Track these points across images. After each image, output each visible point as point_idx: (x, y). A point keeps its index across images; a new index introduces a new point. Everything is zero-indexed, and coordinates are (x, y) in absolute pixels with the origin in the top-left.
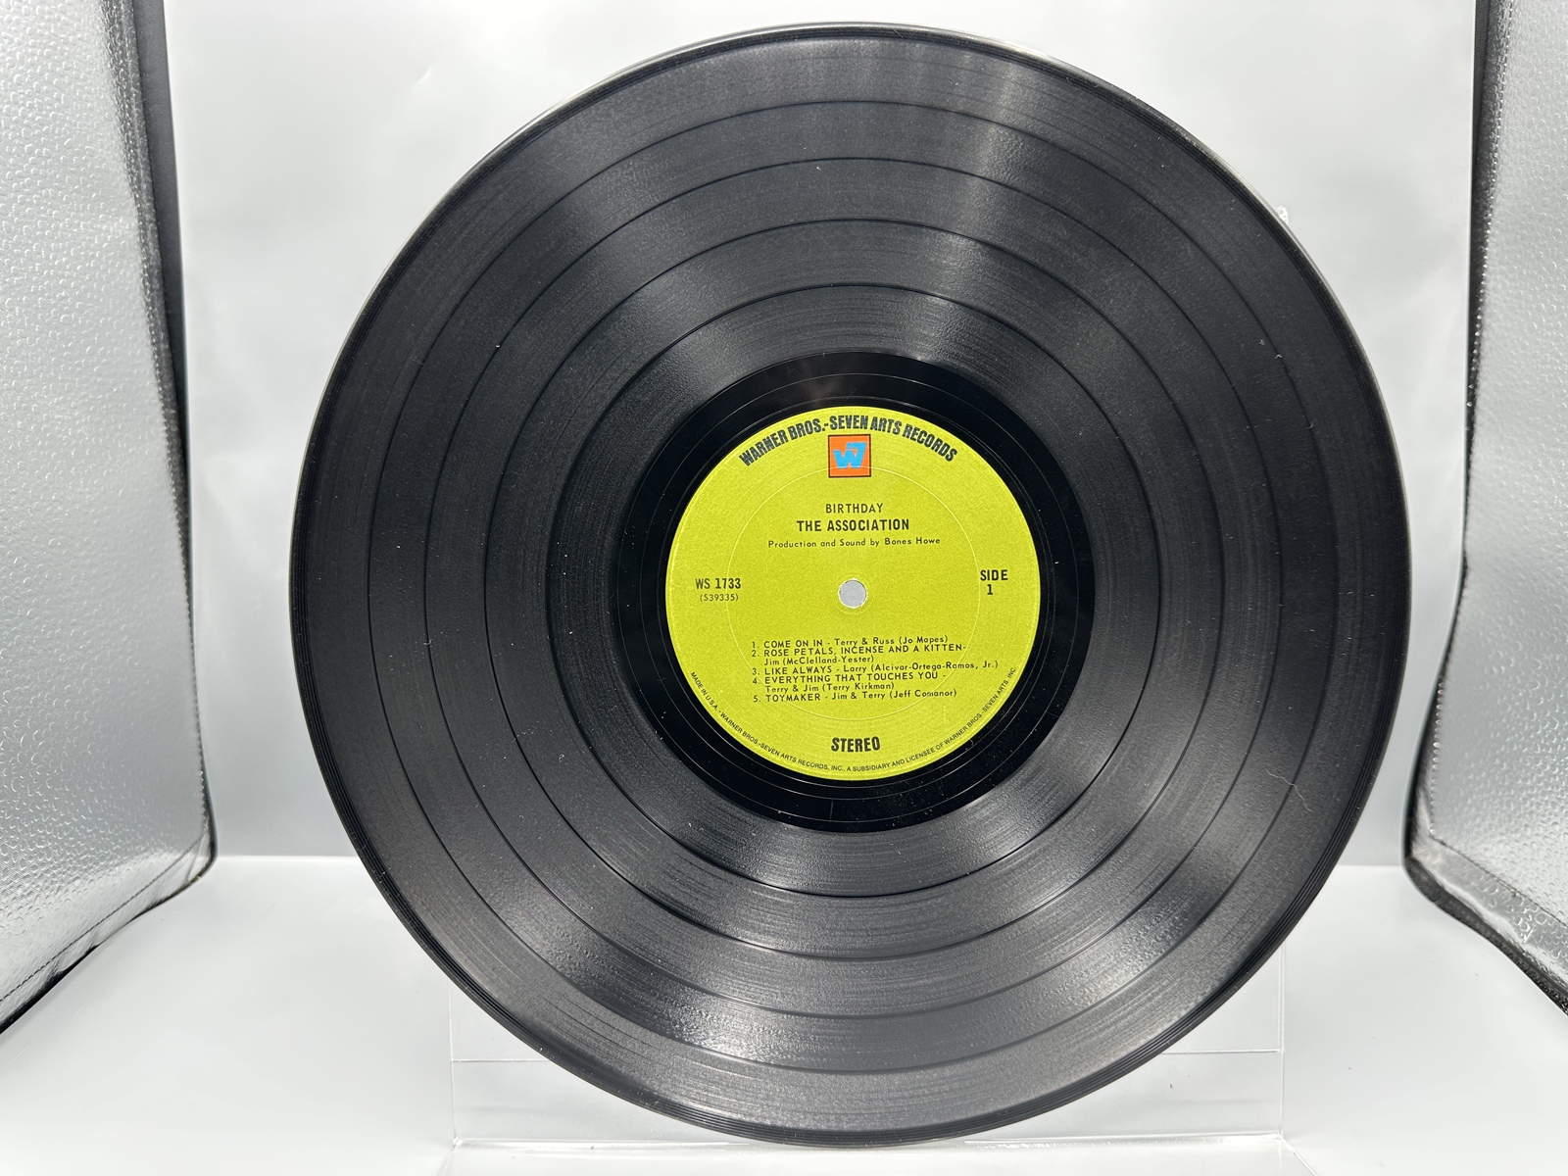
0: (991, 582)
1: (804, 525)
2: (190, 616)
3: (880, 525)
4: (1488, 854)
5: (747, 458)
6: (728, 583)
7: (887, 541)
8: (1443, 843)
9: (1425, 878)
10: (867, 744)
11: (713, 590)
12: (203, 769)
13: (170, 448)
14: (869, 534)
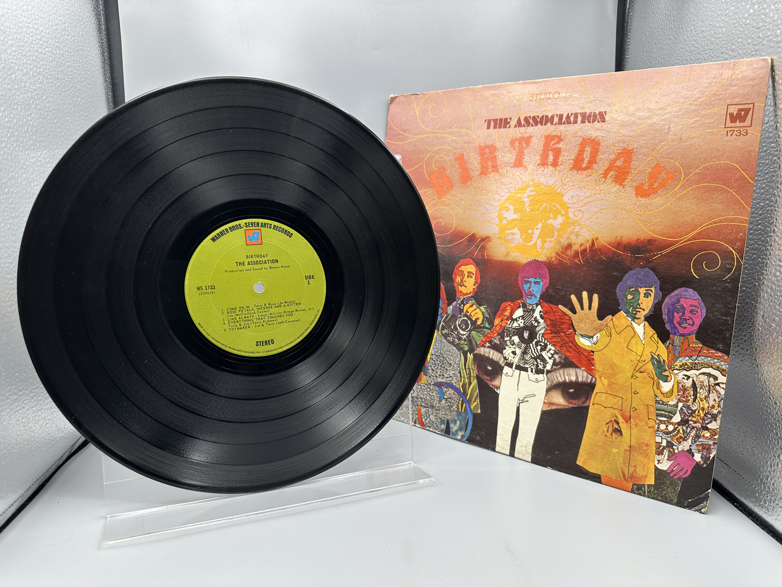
0: (309, 280)
1: (238, 264)
3: (267, 262)
5: (213, 240)
6: (210, 287)
7: (270, 267)
10: (269, 342)
11: (204, 291)
14: (263, 266)
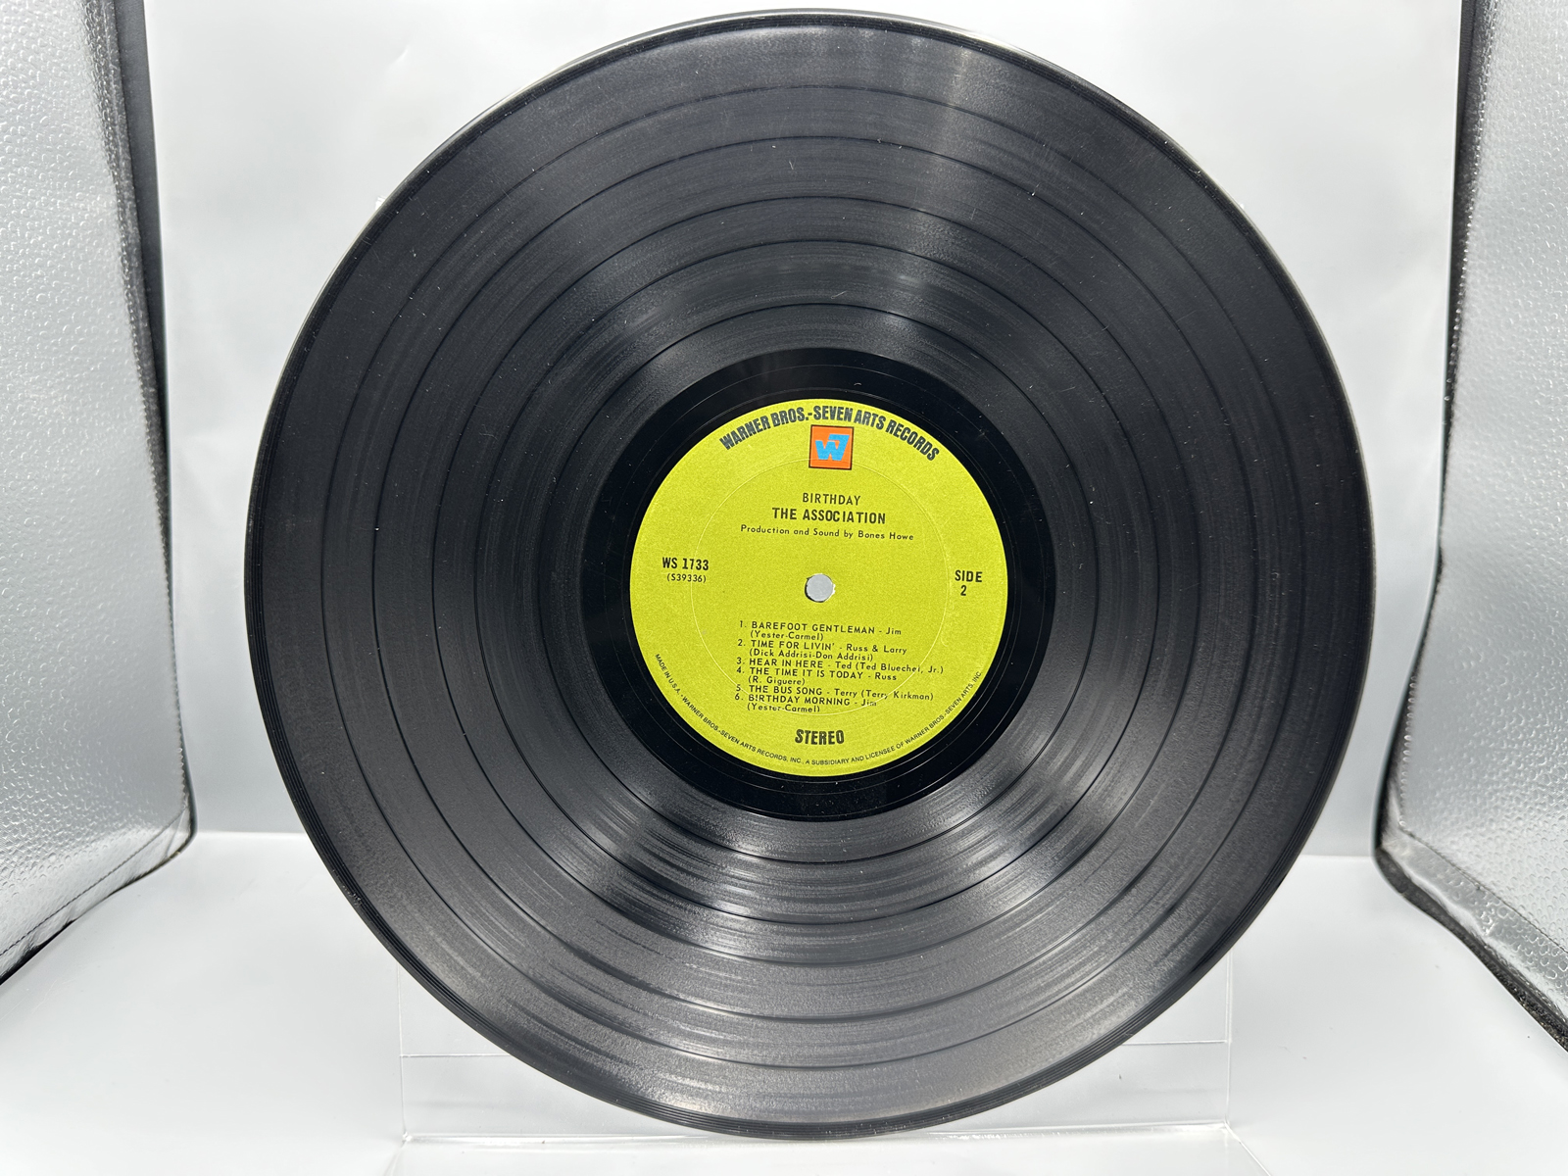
2: (170, 594)
4: (1454, 847)
8: (1412, 835)
9: (1393, 870)
12: (182, 746)
13: (150, 426)
